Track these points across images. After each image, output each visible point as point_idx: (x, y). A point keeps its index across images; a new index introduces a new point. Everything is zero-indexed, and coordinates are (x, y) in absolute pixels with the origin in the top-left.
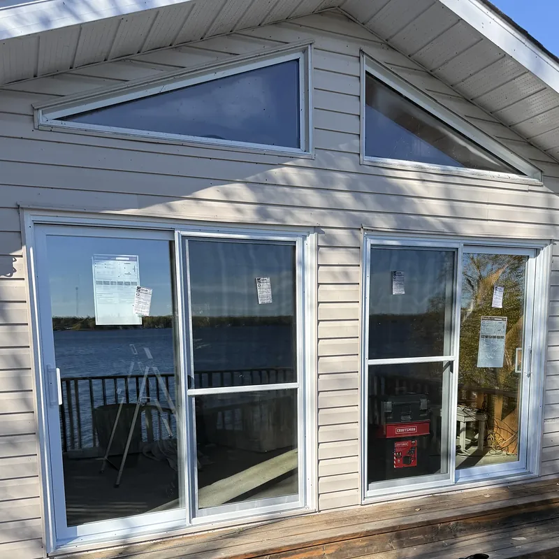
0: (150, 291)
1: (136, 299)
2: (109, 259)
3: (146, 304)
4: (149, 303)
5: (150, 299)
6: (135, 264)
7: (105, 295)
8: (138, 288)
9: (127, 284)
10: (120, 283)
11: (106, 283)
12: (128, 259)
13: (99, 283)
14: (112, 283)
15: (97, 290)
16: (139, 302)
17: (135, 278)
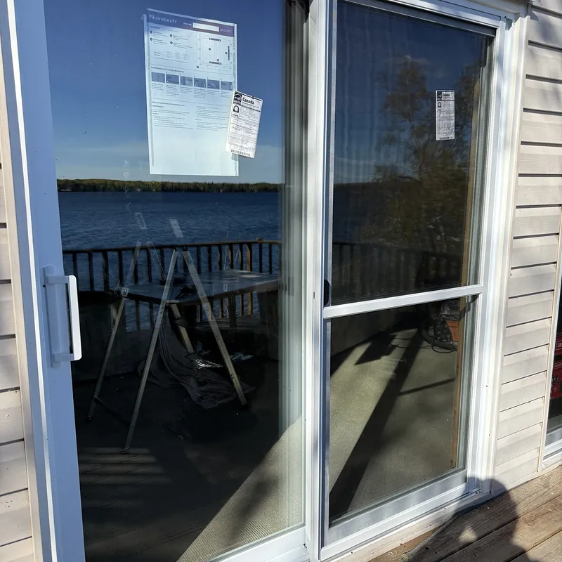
0: (258, 104)
1: (232, 119)
2: (180, 24)
3: (248, 130)
4: (255, 129)
5: (257, 120)
6: (230, 42)
7: (166, 107)
8: (237, 95)
9: (214, 85)
10: (200, 83)
11: (172, 79)
12: (216, 29)
13: (158, 77)
14: (184, 81)
15: (155, 93)
16: (237, 128)
17: (228, 72)
